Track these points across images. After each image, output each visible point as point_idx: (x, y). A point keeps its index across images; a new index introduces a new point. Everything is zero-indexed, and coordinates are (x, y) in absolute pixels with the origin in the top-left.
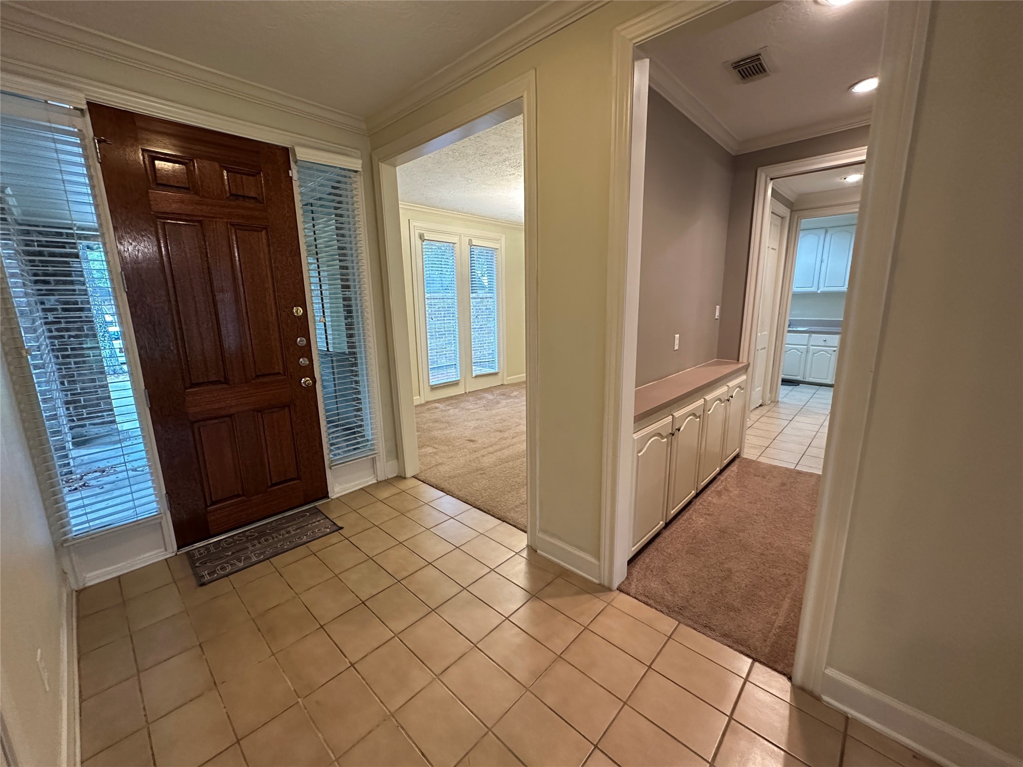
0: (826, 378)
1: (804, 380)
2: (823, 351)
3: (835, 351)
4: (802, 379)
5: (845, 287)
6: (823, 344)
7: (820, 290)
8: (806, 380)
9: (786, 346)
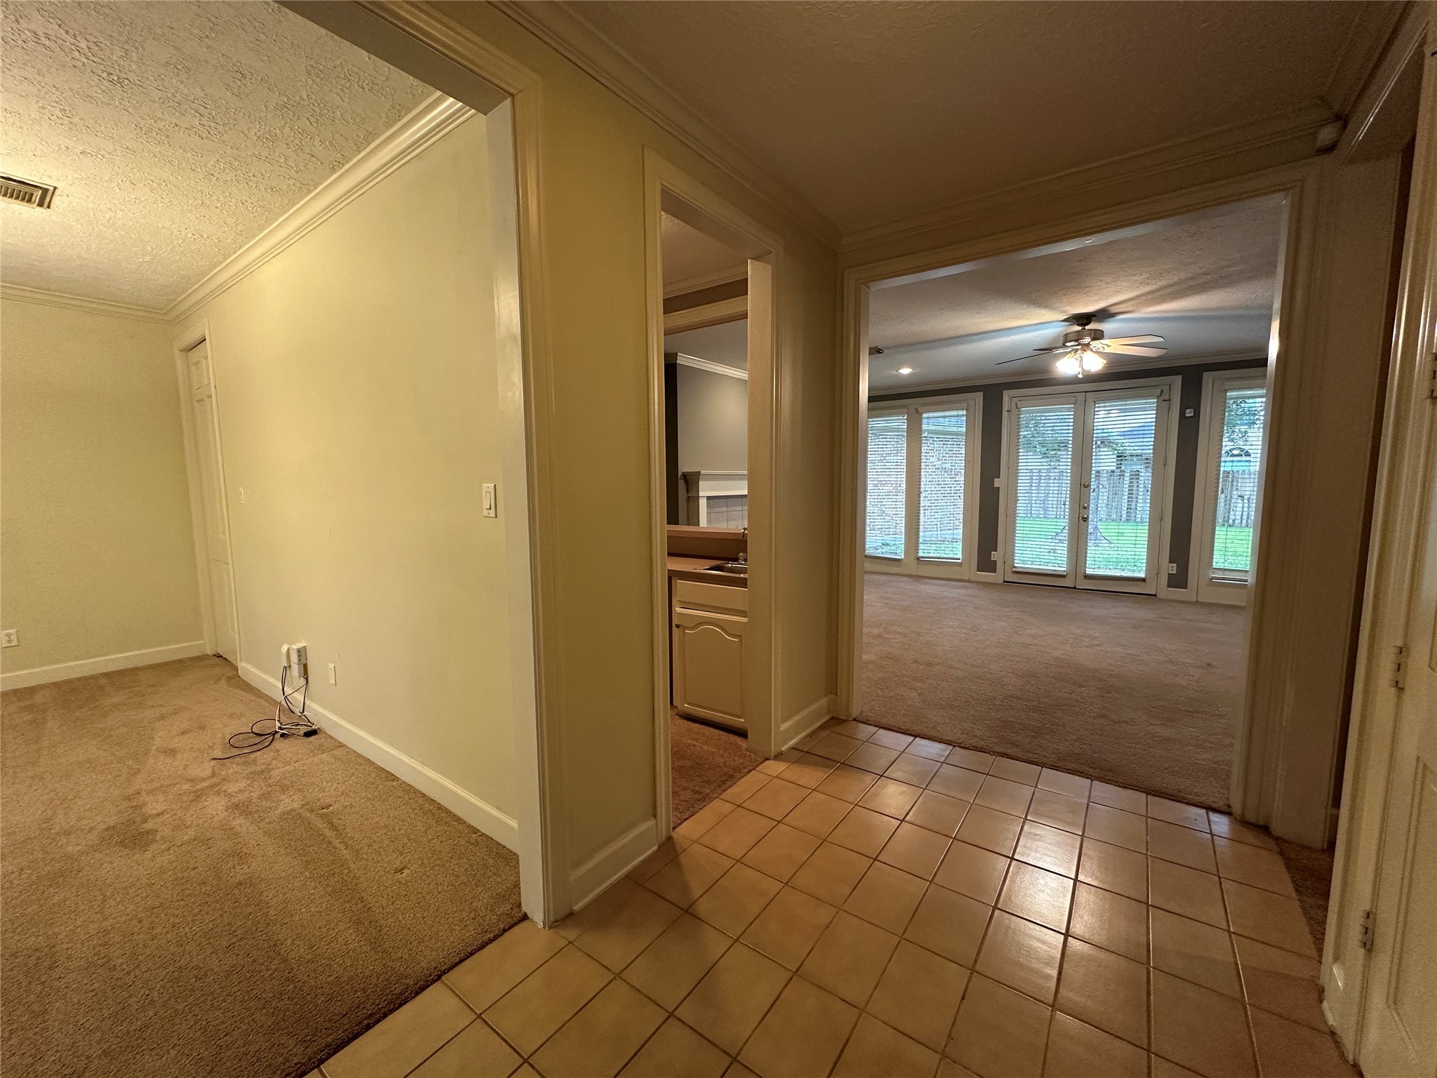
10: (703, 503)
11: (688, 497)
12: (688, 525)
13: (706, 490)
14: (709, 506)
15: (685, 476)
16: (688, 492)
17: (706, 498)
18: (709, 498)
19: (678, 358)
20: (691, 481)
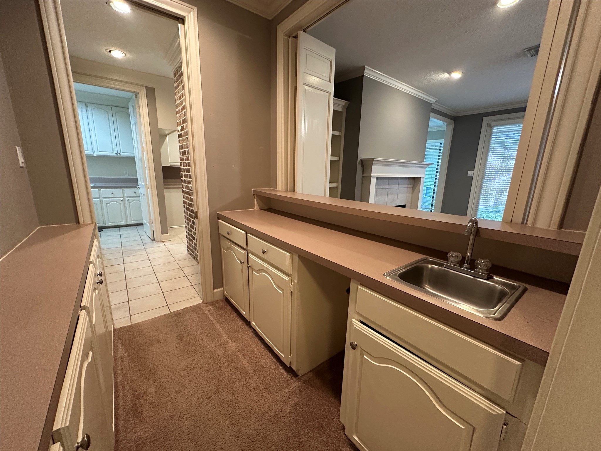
0: (121, 221)
1: (105, 225)
2: (114, 201)
3: (122, 200)
4: (103, 225)
5: (114, 153)
6: (112, 196)
7: (95, 154)
8: (107, 225)
9: (93, 199)
10: (373, 182)
11: (363, 177)
12: (361, 201)
13: (376, 172)
14: (377, 184)
15: (362, 161)
16: (363, 174)
17: (376, 178)
18: (378, 178)
19: (366, 71)
20: (367, 165)
